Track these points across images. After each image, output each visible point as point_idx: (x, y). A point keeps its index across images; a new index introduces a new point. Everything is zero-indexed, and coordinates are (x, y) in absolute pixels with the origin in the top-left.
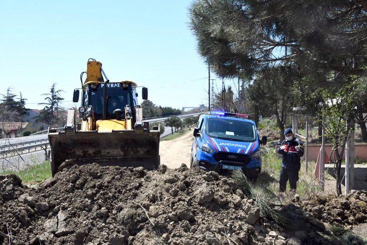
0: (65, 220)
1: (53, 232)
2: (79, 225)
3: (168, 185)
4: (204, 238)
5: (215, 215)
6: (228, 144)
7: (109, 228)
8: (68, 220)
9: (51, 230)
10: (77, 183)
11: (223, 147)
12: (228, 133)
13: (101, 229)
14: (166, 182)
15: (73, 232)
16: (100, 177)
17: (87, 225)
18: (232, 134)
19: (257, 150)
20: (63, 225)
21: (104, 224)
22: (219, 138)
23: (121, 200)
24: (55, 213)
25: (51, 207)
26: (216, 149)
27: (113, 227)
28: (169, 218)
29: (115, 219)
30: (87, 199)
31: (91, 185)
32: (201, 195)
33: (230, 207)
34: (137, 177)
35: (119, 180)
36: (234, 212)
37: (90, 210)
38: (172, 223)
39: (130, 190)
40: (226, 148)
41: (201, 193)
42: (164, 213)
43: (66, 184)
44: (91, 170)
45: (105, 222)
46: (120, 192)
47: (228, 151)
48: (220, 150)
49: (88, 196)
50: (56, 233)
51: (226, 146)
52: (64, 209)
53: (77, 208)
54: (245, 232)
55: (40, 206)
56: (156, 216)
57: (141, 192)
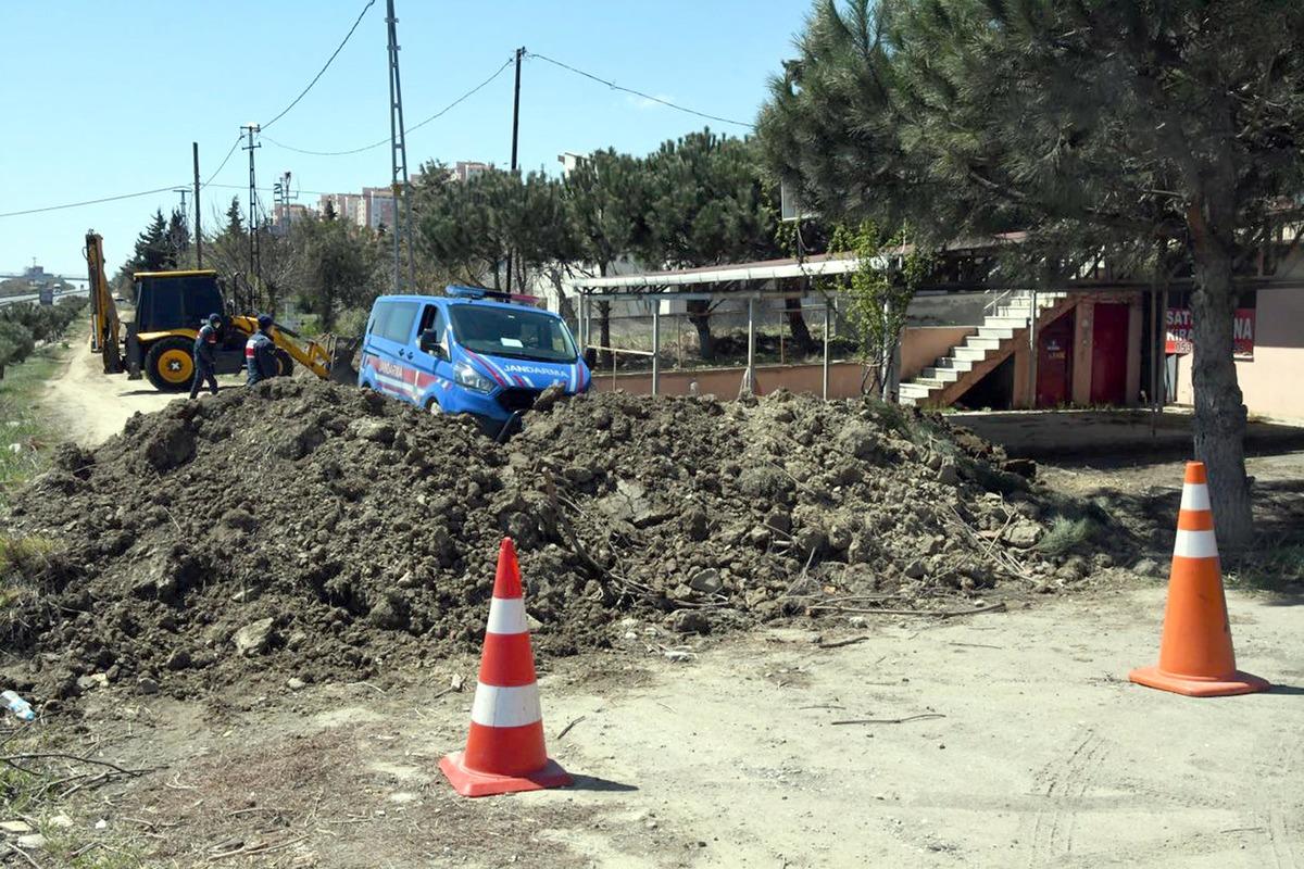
0: (644, 496)
1: (630, 520)
2: (677, 504)
3: (785, 426)
4: (909, 509)
5: (891, 474)
6: (525, 369)
7: (732, 505)
8: (650, 495)
9: (624, 515)
10: (615, 427)
11: (515, 376)
12: (506, 342)
13: (719, 507)
14: (777, 419)
15: (669, 517)
16: (646, 416)
17: (696, 502)
18: (517, 343)
19: (589, 383)
20: (644, 506)
21: (720, 499)
22: (496, 354)
23: (720, 457)
24: (612, 487)
25: (599, 476)
26: (501, 381)
27: (740, 503)
28: (828, 480)
29: (737, 488)
30: (663, 457)
31: (649, 431)
32: (856, 439)
33: (903, 460)
34: (712, 415)
35: (684, 420)
36: (914, 467)
37: (676, 477)
38: (838, 489)
39: (725, 438)
40: (527, 380)
41: (855, 435)
42: (813, 473)
43: (589, 433)
44: (625, 401)
45: (719, 494)
46: (710, 442)
47: (531, 385)
48: (512, 383)
49: (658, 451)
50: (636, 520)
51: (523, 374)
52: (627, 476)
53: (649, 473)
54: (954, 496)
55: (572, 475)
56: (803, 479)
57: (748, 440)
